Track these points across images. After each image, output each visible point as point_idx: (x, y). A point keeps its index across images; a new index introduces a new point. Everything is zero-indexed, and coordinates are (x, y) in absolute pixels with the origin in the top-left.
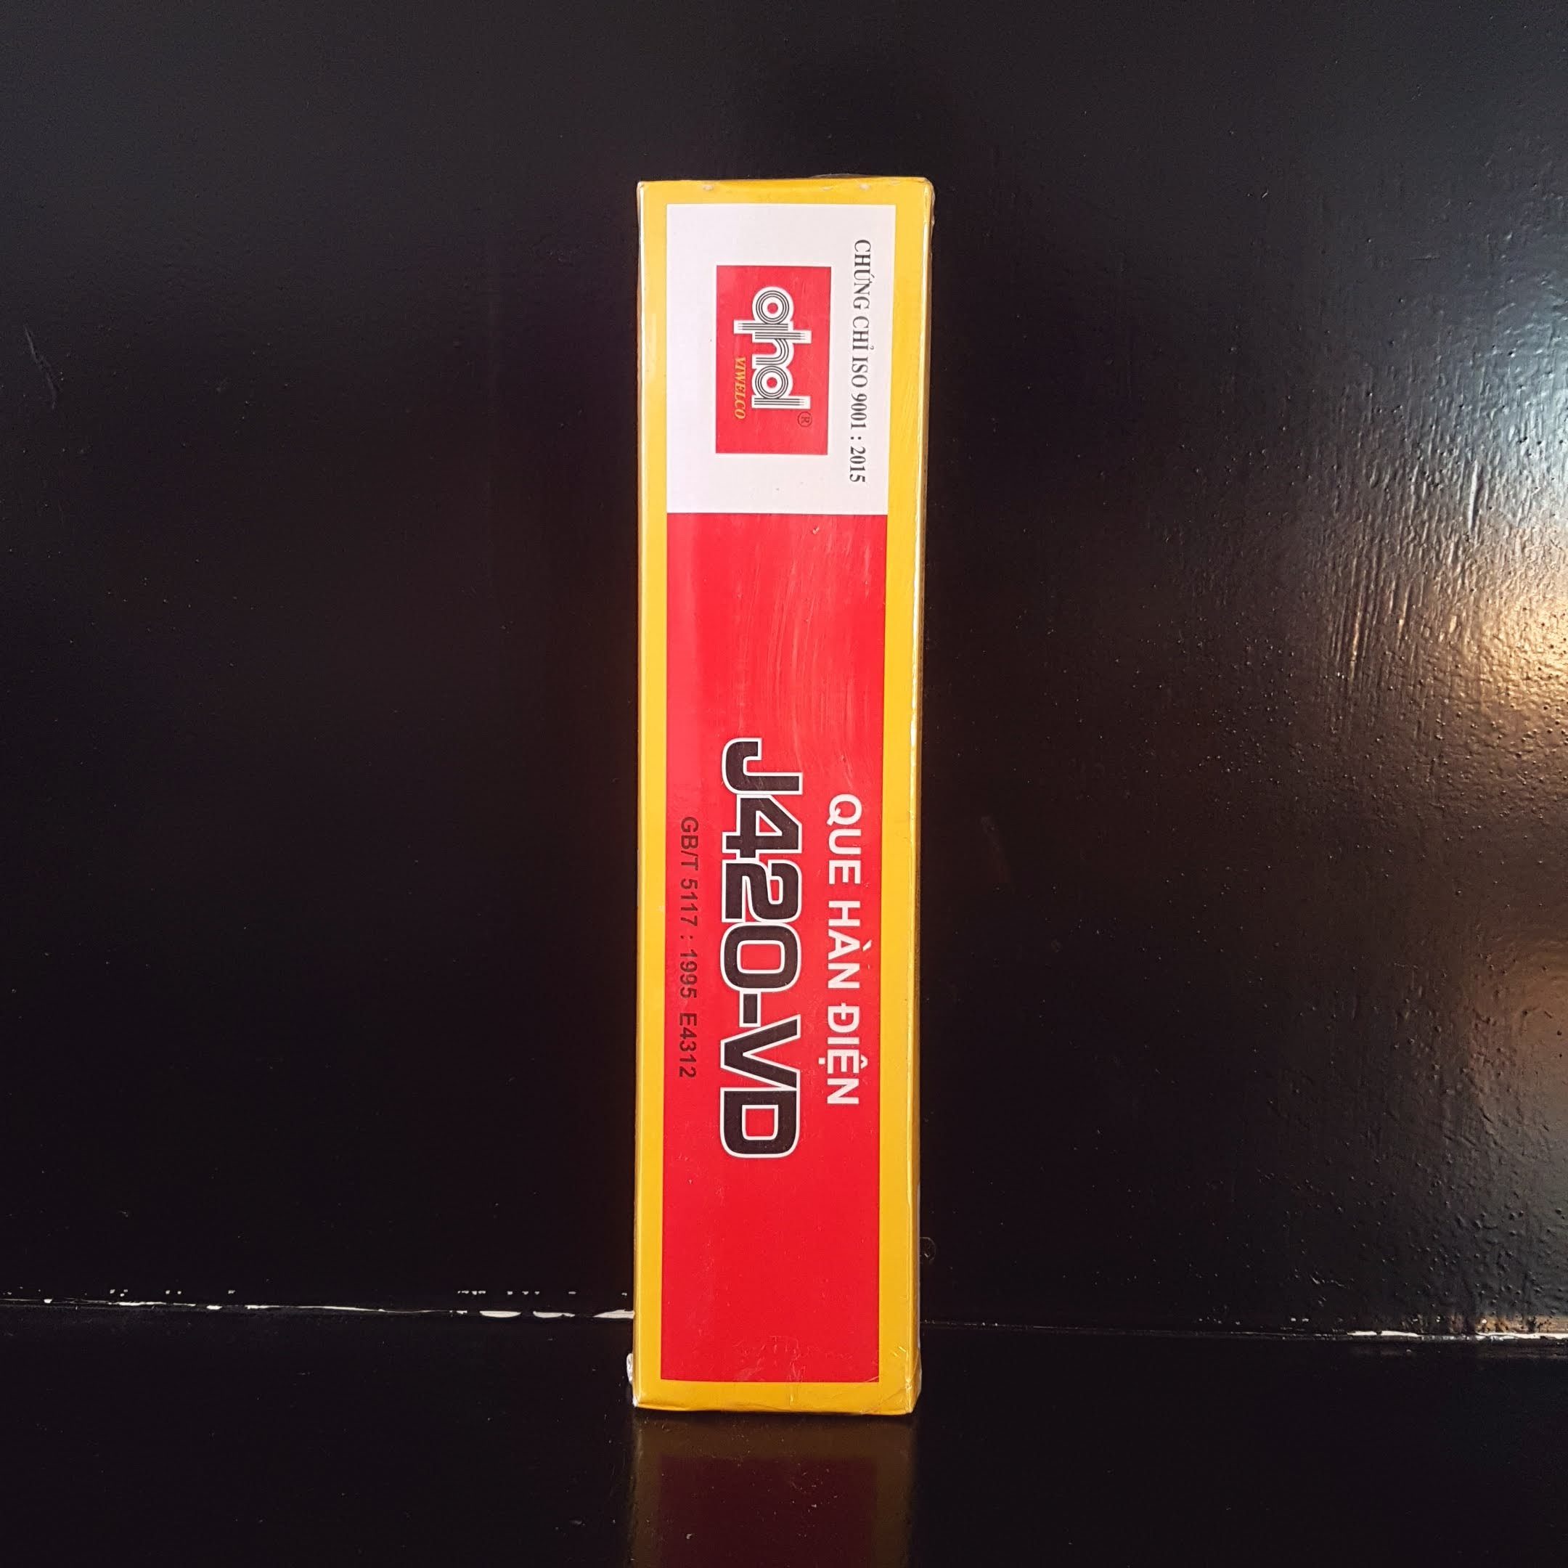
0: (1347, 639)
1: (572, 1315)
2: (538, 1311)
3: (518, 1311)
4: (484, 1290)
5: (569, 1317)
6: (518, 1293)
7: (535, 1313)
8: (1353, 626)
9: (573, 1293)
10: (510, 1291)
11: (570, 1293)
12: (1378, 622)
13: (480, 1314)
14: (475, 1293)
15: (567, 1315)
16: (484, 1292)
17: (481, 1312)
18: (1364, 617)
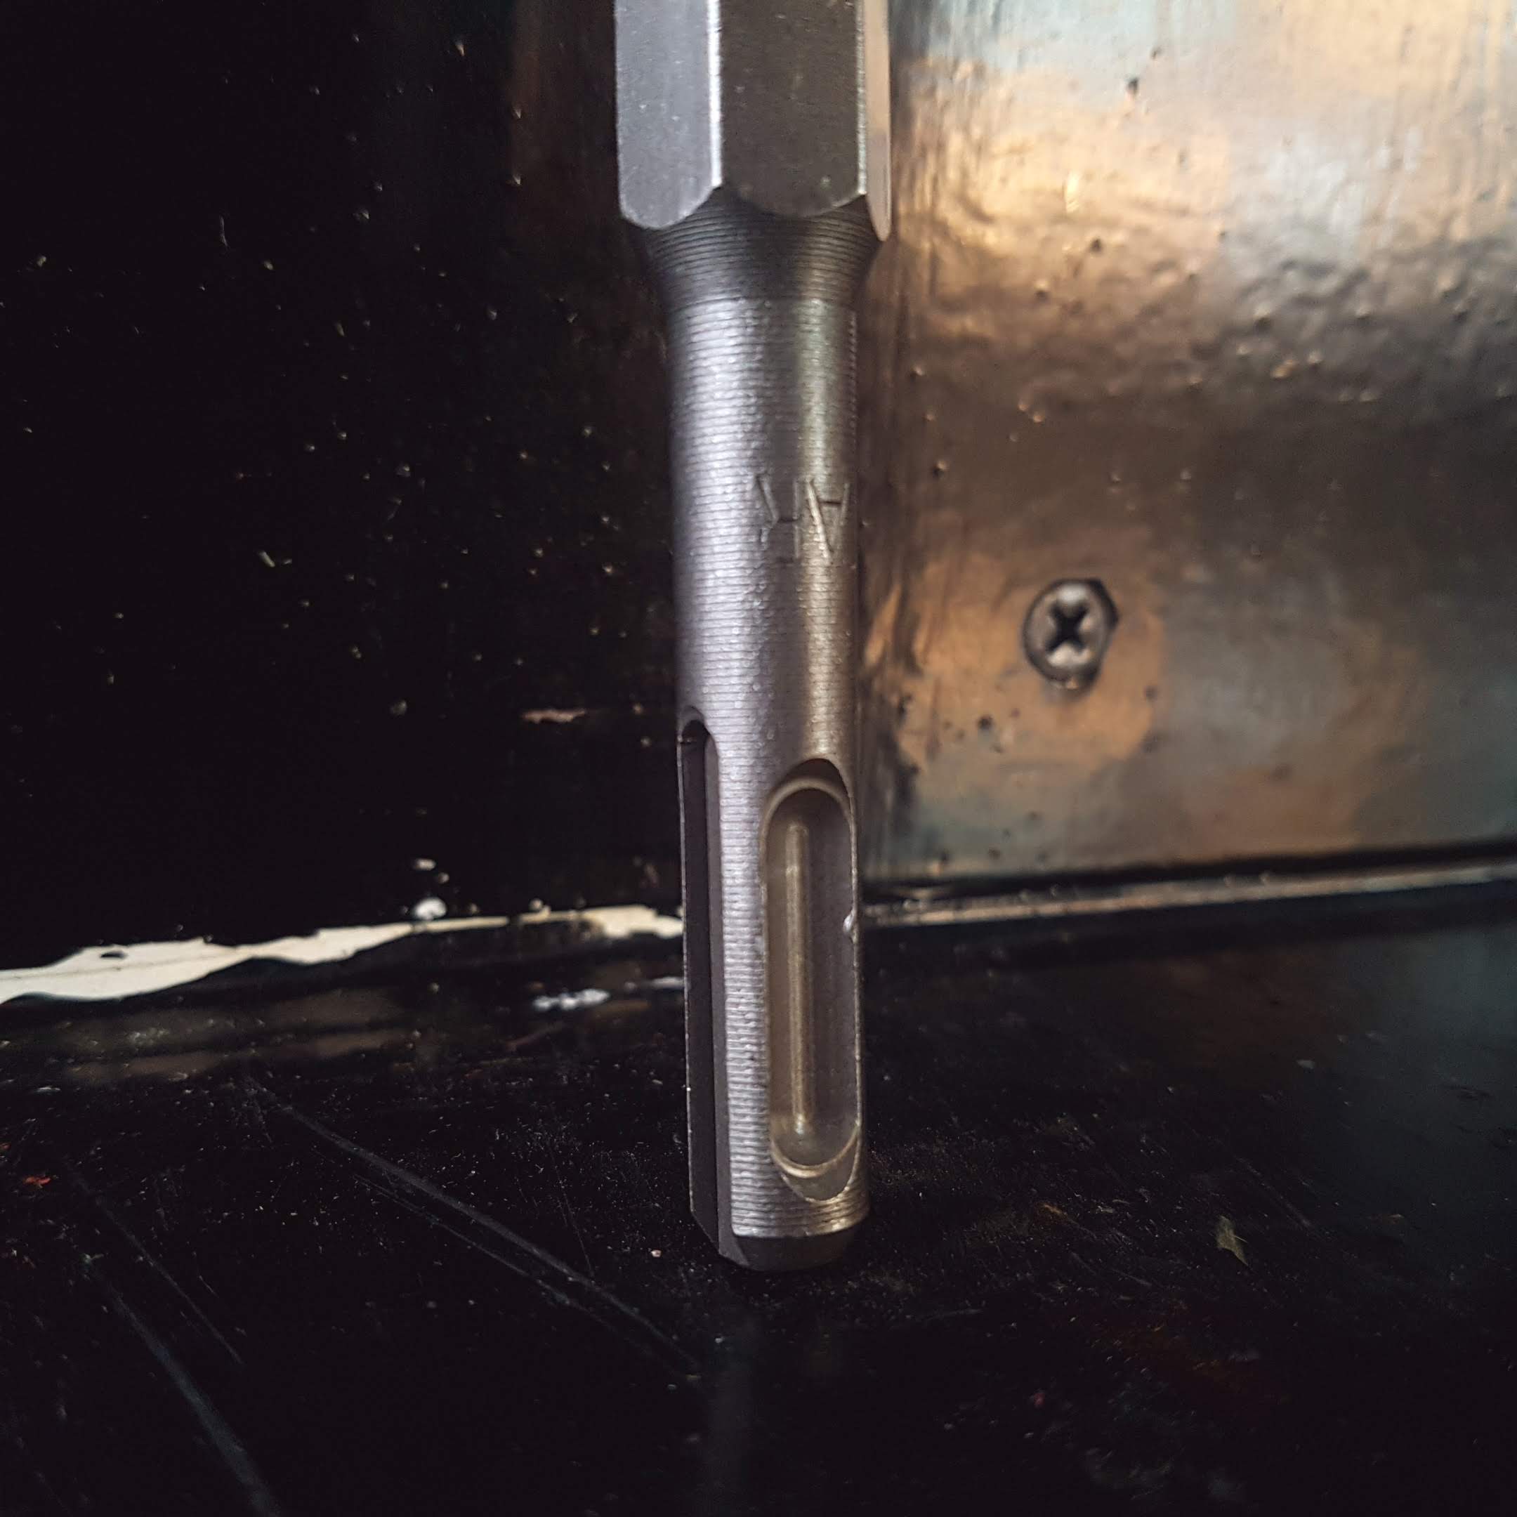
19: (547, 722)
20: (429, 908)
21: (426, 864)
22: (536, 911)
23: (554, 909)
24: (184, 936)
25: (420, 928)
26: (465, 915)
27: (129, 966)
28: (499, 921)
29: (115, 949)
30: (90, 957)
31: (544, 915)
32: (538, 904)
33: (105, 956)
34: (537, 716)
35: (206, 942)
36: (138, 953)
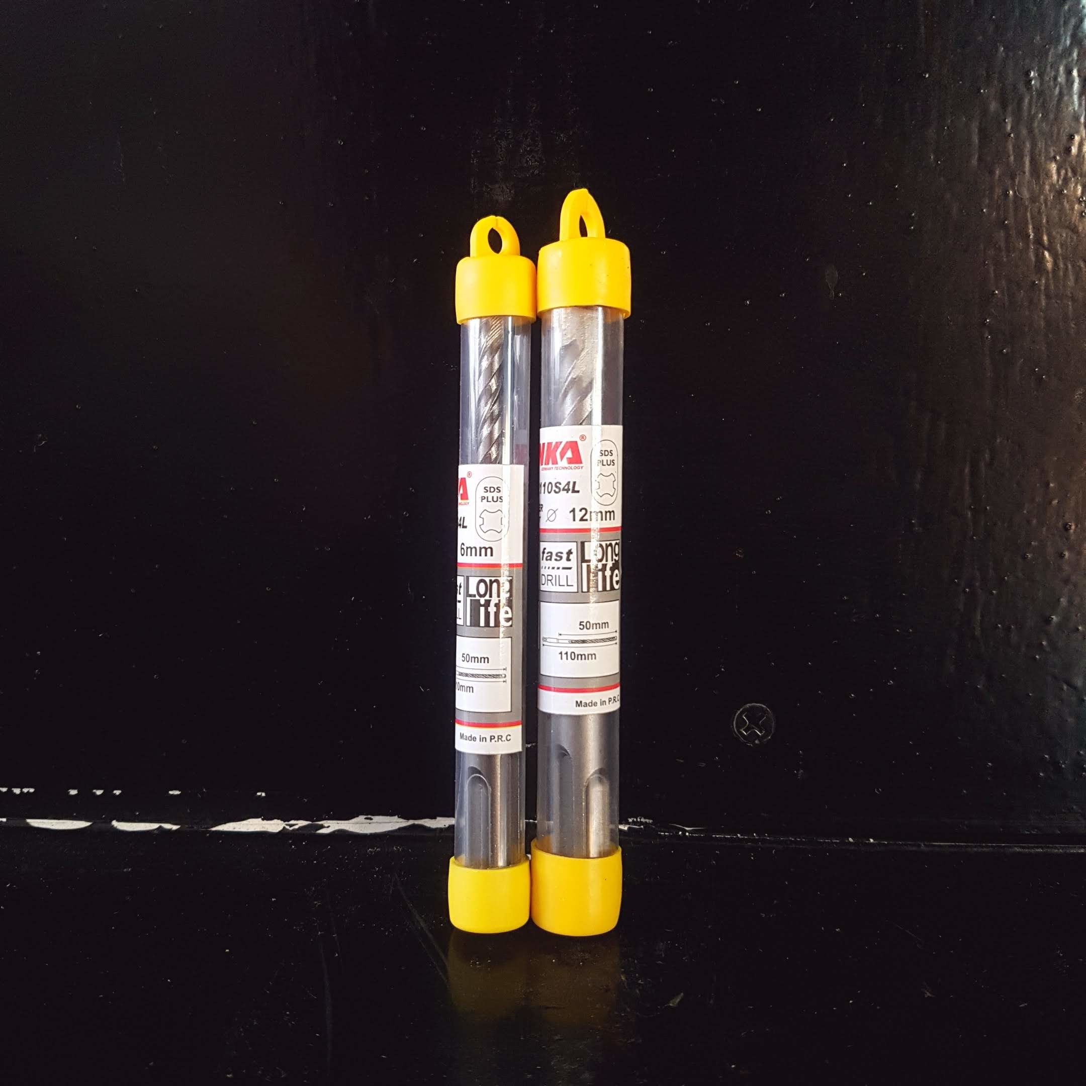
1: (175, 827)
2: (118, 821)
3: (86, 820)
4: (32, 787)
5: (170, 830)
6: (86, 793)
7: (115, 823)
9: (177, 792)
10: (74, 788)
11: (171, 792)
13: (28, 824)
14: (17, 791)
15: (167, 826)
16: (32, 790)
17: (29, 821)
24: (392, 815)
27: (373, 824)
29: (369, 816)
30: (361, 818)
33: (366, 818)
35: (399, 817)
36: (376, 819)
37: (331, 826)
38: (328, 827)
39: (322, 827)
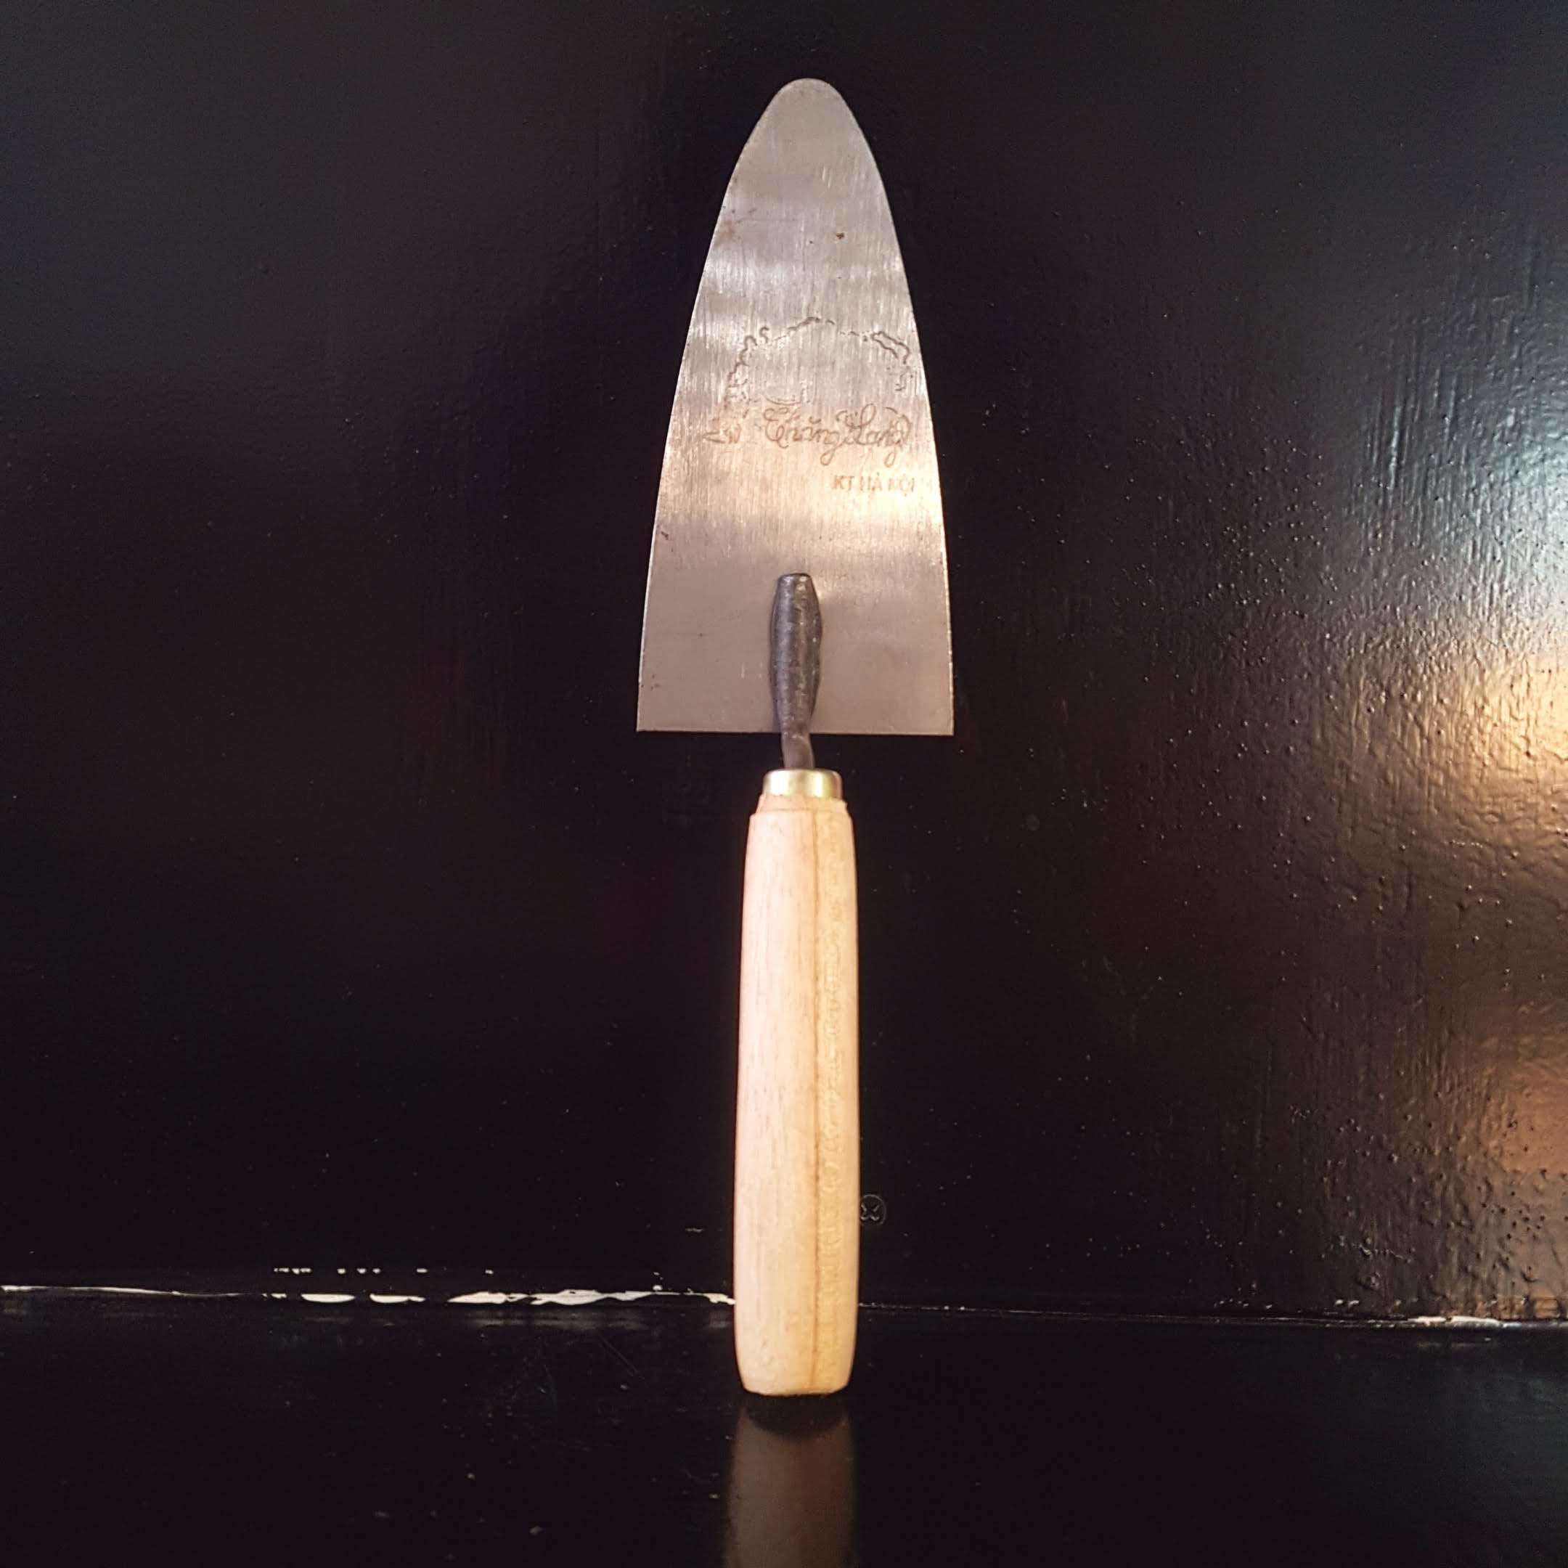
0: (1384, 439)
1: (420, 1300)
2: (376, 1293)
3: (349, 1293)
4: (309, 1267)
5: (417, 1302)
6: (352, 1271)
8: (1391, 423)
9: (423, 1271)
10: (342, 1268)
11: (419, 1271)
12: (1421, 418)
13: (303, 1299)
14: (296, 1271)
15: (414, 1299)
16: (308, 1270)
17: (304, 1295)
18: (1404, 411)
19: (693, 1232)
20: (657, 1287)
21: (656, 1274)
22: (689, 1292)
23: (695, 1292)
24: (590, 1289)
25: (654, 1293)
26: (668, 1291)
27: (576, 1296)
28: (677, 1294)
29: (573, 1291)
30: (566, 1292)
31: (691, 1293)
32: (689, 1290)
33: (569, 1293)
34: (689, 1230)
35: (597, 1291)
36: (579, 1292)
37: (543, 1299)
38: (540, 1300)
39: (535, 1299)
